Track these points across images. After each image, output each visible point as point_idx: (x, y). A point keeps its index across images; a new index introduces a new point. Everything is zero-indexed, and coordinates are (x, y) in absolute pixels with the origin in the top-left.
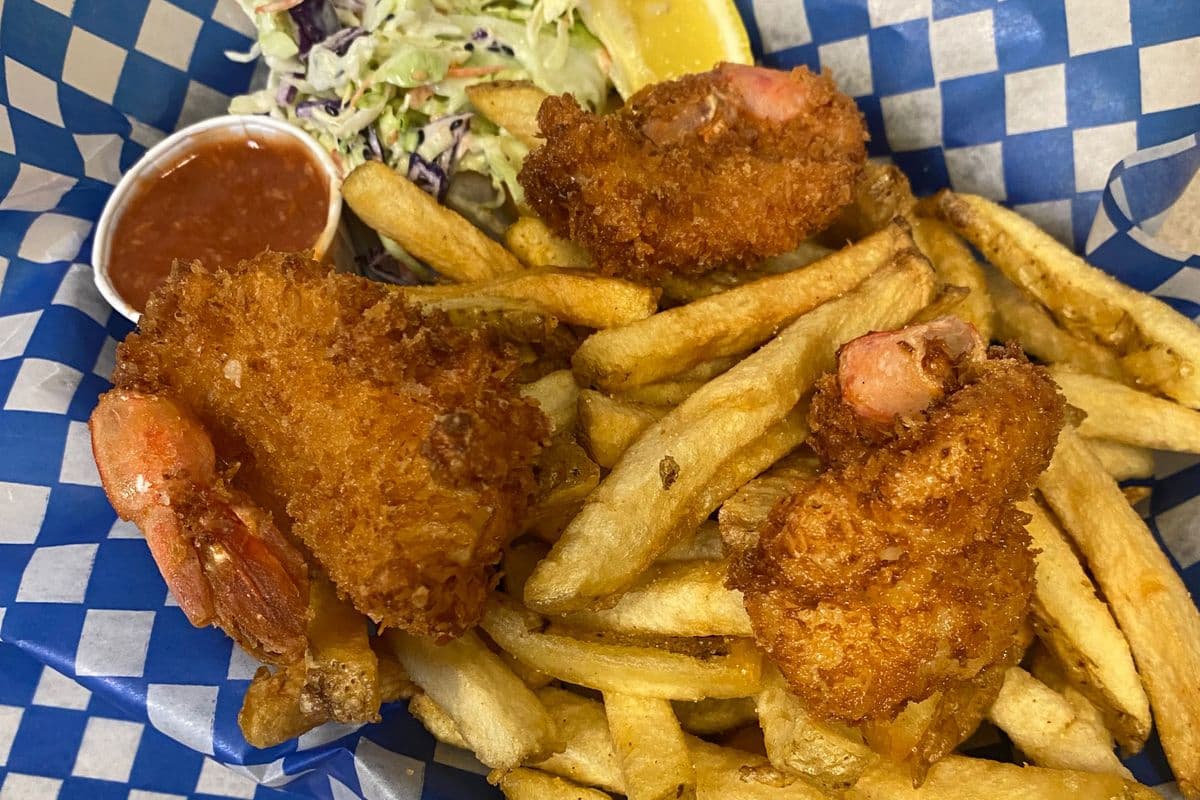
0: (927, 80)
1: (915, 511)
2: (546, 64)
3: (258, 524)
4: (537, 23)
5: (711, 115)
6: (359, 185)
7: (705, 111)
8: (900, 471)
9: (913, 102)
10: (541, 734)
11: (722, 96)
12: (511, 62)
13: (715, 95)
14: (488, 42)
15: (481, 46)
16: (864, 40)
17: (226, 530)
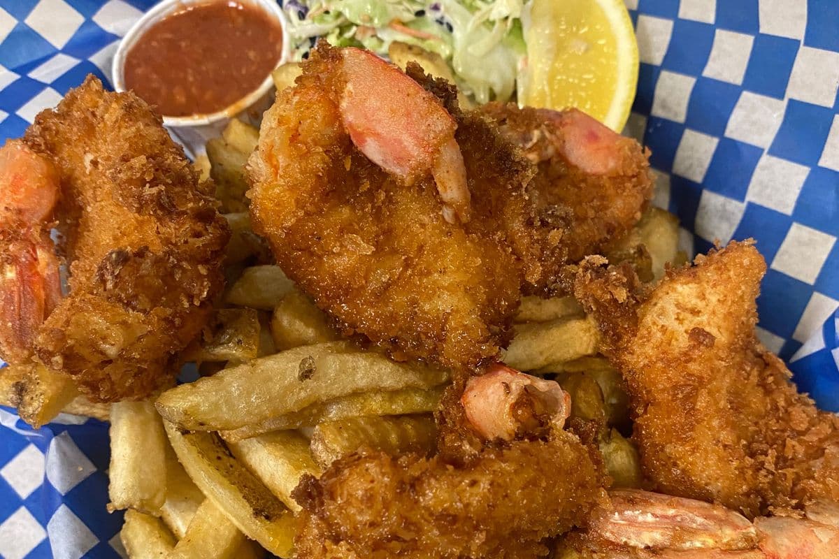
0: (740, 195)
1: (431, 514)
2: (470, 49)
3: (48, 265)
4: (483, 15)
5: (529, 145)
6: (284, 75)
7: (526, 139)
8: (437, 480)
9: (724, 205)
10: (147, 496)
11: (547, 134)
12: (447, 38)
13: (542, 132)
14: (438, 15)
15: (431, 16)
16: (716, 141)
17: (24, 260)
